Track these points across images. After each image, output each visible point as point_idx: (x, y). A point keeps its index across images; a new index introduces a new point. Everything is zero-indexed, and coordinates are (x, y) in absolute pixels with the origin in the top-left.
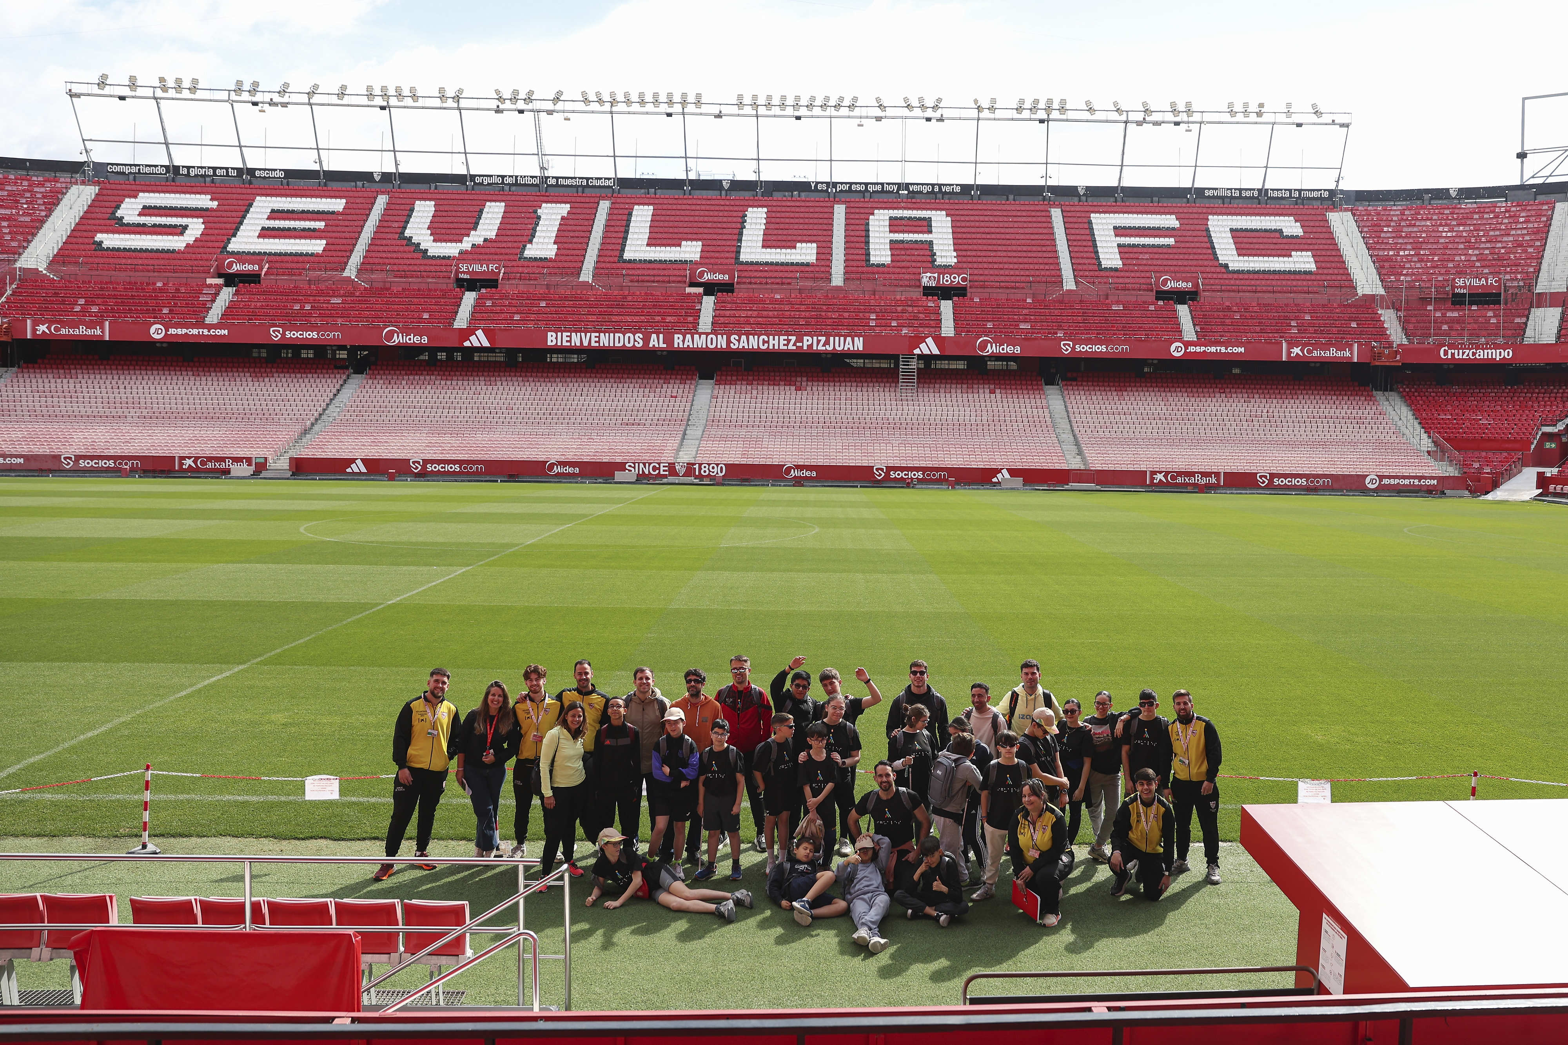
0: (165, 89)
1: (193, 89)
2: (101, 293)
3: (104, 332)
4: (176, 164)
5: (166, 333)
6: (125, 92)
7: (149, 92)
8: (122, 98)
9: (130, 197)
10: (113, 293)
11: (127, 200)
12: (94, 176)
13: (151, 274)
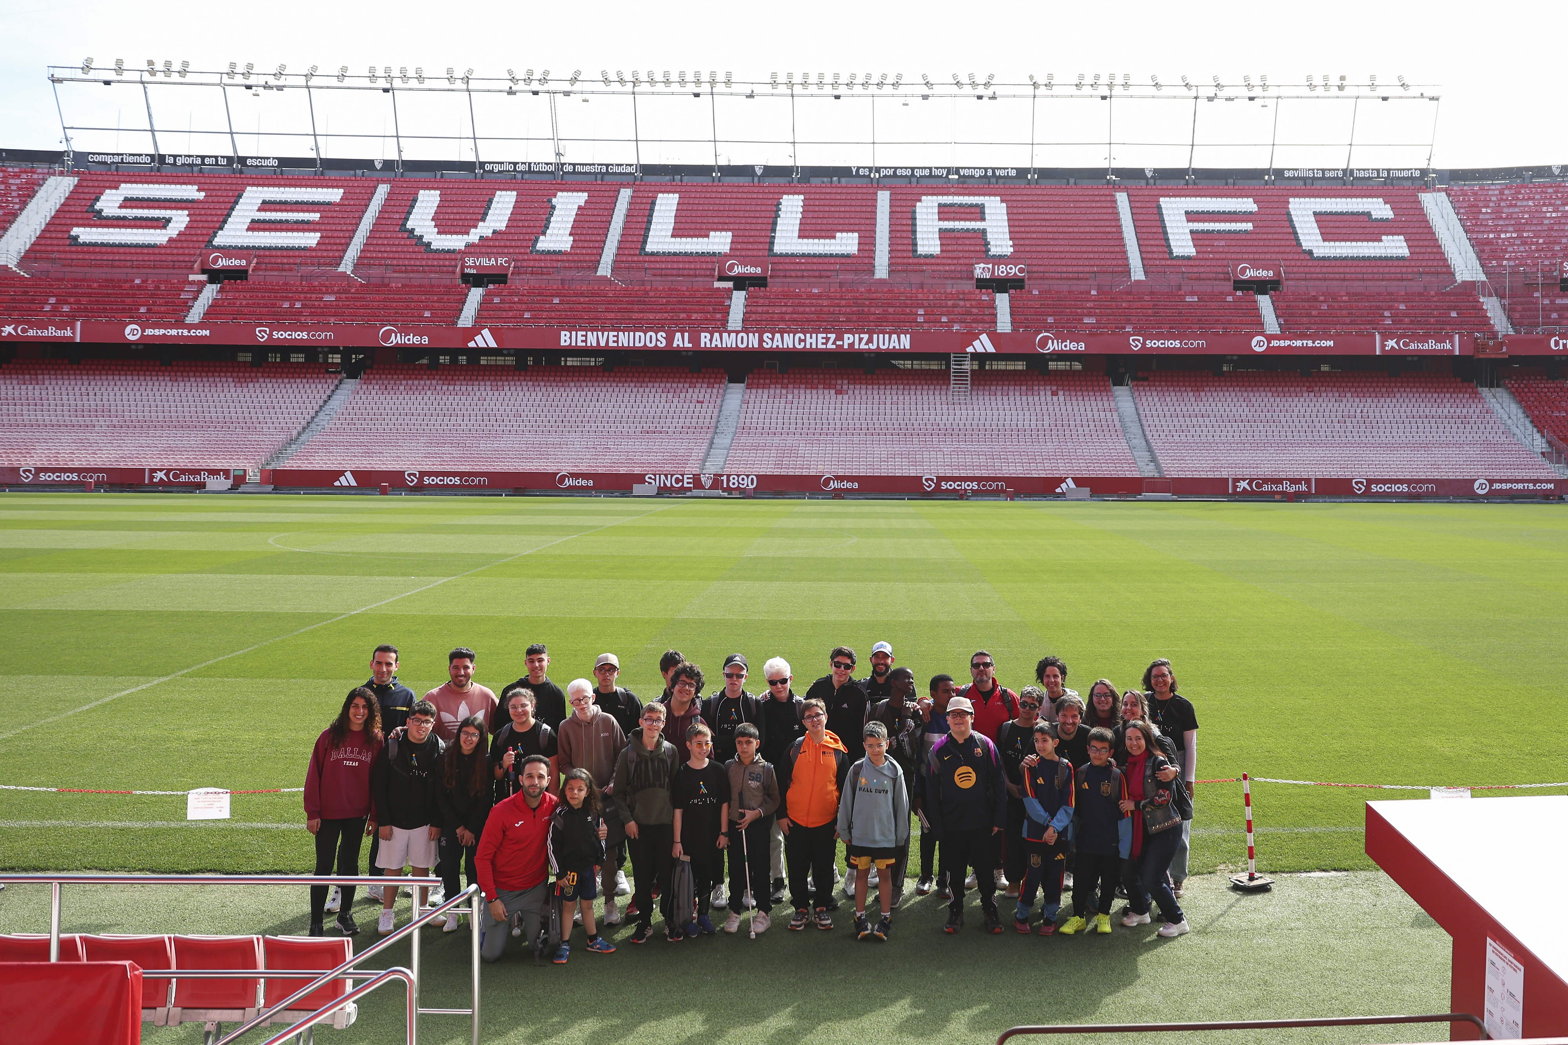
0: (153, 73)
1: (183, 73)
2: (74, 291)
3: (75, 333)
4: (161, 152)
5: (142, 334)
6: (111, 76)
7: (136, 76)
8: (107, 83)
9: (111, 188)
10: (87, 291)
11: (107, 191)
12: (73, 166)
13: (130, 270)
